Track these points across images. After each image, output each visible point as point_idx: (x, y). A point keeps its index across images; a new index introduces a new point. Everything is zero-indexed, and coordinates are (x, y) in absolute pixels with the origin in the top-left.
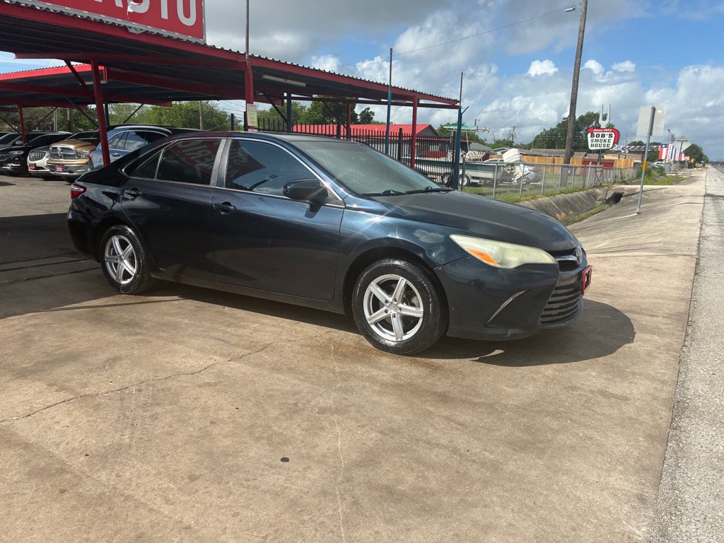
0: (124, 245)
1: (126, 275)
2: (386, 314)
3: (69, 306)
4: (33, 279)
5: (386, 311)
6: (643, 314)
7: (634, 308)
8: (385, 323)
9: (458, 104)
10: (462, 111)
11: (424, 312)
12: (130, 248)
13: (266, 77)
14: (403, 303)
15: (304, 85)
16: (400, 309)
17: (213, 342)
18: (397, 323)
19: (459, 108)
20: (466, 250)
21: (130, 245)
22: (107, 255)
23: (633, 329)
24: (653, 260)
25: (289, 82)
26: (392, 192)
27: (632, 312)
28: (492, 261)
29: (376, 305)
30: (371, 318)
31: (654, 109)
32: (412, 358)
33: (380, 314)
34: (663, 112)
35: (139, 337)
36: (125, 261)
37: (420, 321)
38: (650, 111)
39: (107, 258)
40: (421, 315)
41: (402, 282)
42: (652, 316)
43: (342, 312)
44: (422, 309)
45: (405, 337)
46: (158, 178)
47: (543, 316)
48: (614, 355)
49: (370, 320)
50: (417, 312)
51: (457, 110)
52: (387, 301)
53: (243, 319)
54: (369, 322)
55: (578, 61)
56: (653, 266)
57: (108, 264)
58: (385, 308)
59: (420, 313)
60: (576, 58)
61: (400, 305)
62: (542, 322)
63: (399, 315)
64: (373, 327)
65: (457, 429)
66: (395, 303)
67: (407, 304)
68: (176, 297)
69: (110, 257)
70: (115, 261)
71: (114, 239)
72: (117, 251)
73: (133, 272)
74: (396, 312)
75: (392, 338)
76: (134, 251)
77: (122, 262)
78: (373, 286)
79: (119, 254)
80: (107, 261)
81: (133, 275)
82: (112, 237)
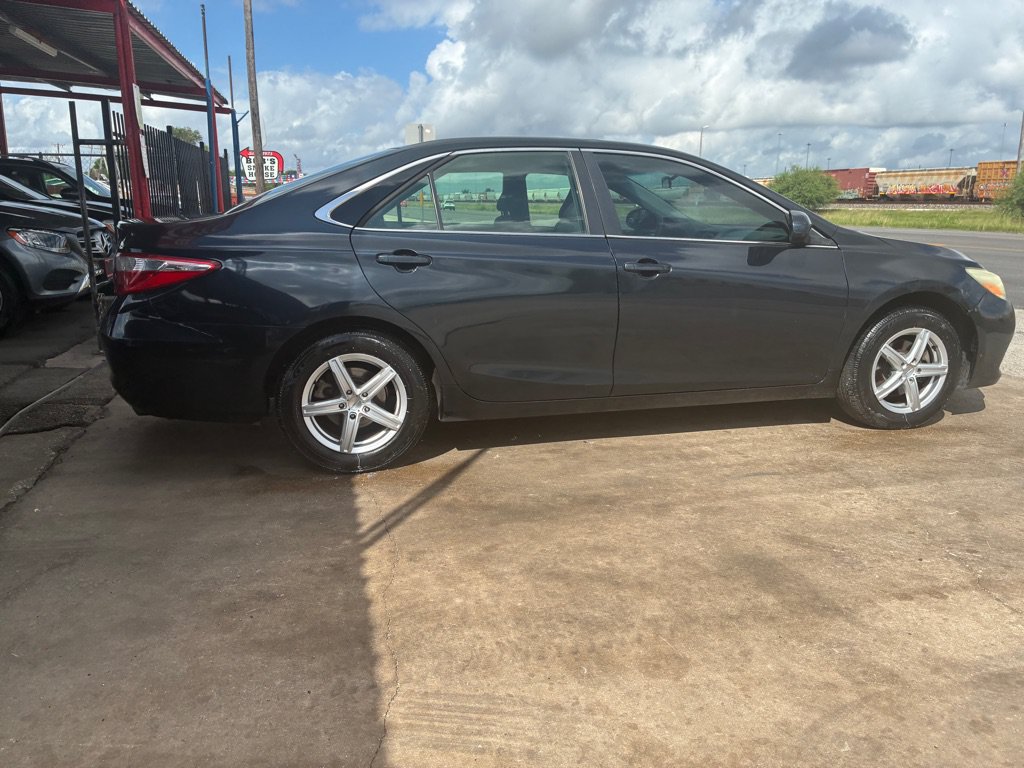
2: (901, 381)
5: (901, 377)
10: (237, 118)
11: (949, 367)
12: (388, 373)
16: (919, 370)
18: (916, 389)
19: (232, 112)
20: (981, 283)
21: (389, 368)
22: (305, 403)
28: (1001, 293)
29: (886, 369)
33: (890, 385)
34: (431, 132)
36: (370, 404)
38: (418, 131)
39: (306, 408)
41: (926, 334)
49: (880, 394)
52: (903, 364)
54: (880, 397)
57: (307, 420)
58: (898, 374)
59: (943, 369)
61: (920, 366)
64: (884, 403)
66: (914, 364)
69: (317, 404)
70: (336, 409)
71: (336, 364)
72: (344, 388)
73: (396, 423)
74: (914, 375)
75: (908, 410)
76: (399, 381)
77: (359, 408)
78: (886, 349)
79: (351, 392)
80: (307, 415)
81: (398, 427)
82: (330, 361)
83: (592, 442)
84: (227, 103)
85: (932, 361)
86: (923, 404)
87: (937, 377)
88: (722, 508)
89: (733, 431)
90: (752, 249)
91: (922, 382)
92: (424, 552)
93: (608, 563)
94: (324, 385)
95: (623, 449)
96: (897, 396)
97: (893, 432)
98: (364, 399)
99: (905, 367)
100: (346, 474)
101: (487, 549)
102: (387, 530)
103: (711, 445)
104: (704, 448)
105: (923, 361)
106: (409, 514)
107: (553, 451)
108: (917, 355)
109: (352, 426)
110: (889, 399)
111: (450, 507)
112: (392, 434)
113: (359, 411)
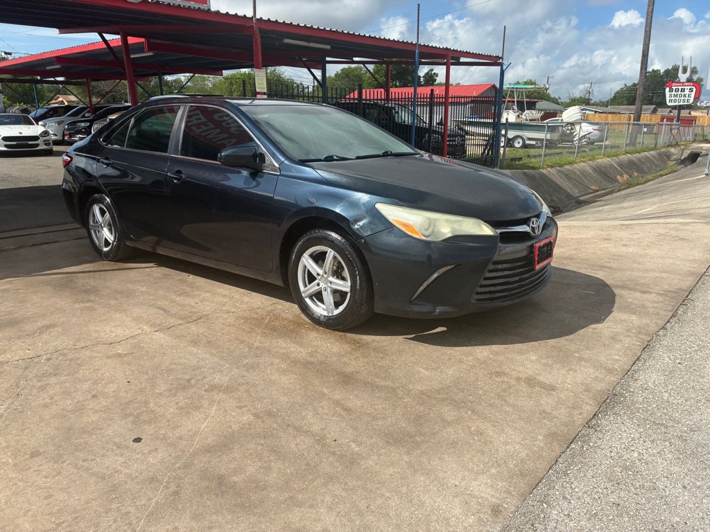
0: (103, 213)
1: (107, 243)
2: (318, 287)
3: (49, 272)
4: (37, 245)
5: (318, 285)
6: (635, 290)
7: (629, 283)
8: (318, 296)
9: (501, 61)
10: (504, 68)
11: (351, 286)
12: (107, 216)
13: (287, 41)
14: (333, 276)
15: (328, 47)
16: (331, 283)
17: (155, 310)
18: (328, 298)
19: (501, 65)
20: (391, 220)
21: (107, 213)
22: (91, 223)
23: (612, 307)
24: (685, 227)
25: (312, 45)
26: (335, 158)
27: (624, 287)
28: (417, 233)
30: (305, 290)
32: (343, 334)
33: (313, 288)
35: (88, 305)
36: (105, 229)
37: (349, 295)
39: (92, 226)
40: (348, 290)
41: (331, 253)
42: (645, 292)
43: (280, 283)
44: (349, 283)
45: (336, 312)
46: (127, 147)
47: (478, 293)
48: (571, 336)
49: (304, 293)
50: (345, 286)
51: (499, 67)
52: (318, 274)
53: (198, 288)
54: (303, 295)
55: (650, 10)
56: (680, 235)
57: (92, 232)
58: (317, 281)
59: (347, 287)
60: (649, 6)
61: (331, 279)
62: (478, 300)
63: (329, 290)
64: (308, 301)
65: (340, 415)
66: (326, 276)
67: (338, 278)
68: (152, 265)
71: (95, 208)
72: (97, 219)
73: (110, 240)
75: (325, 313)
78: (306, 260)
80: (91, 229)
81: (112, 242)
82: (93, 206)
98: (103, 225)
99: (320, 277)
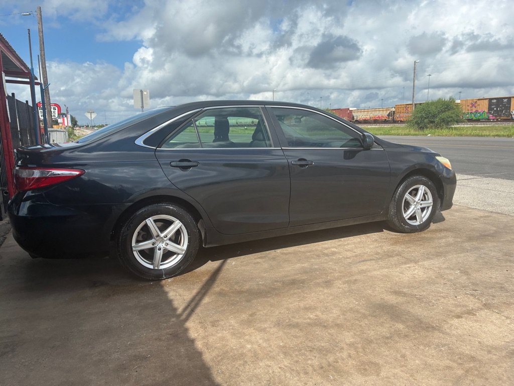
12: (177, 224)
16: (421, 204)
18: (420, 214)
20: (442, 163)
21: (178, 221)
22: (133, 244)
29: (407, 205)
30: (407, 215)
31: (142, 92)
34: (147, 94)
36: (168, 242)
38: (140, 93)
39: (134, 247)
41: (423, 188)
44: (431, 200)
49: (406, 217)
50: (429, 203)
54: (406, 218)
57: (135, 253)
58: (413, 207)
59: (431, 203)
61: (422, 202)
66: (419, 202)
69: (140, 244)
70: (151, 246)
71: (150, 222)
72: (155, 234)
73: (183, 250)
74: (419, 207)
75: (417, 223)
76: (184, 228)
77: (163, 244)
78: (407, 196)
79: (158, 236)
80: (135, 251)
81: (184, 252)
82: (147, 220)
83: (279, 251)
84: (37, 79)
85: (425, 200)
86: (424, 220)
87: (428, 207)
88: (356, 280)
89: (342, 239)
90: (345, 151)
91: (423, 209)
92: (218, 321)
93: (315, 316)
94: (143, 233)
95: (295, 253)
96: (413, 218)
97: (413, 234)
98: (165, 239)
99: (415, 203)
100: (157, 280)
101: (251, 315)
102: (193, 311)
103: (335, 248)
104: (333, 249)
105: (422, 200)
106: (200, 300)
107: (261, 258)
108: (420, 198)
109: (159, 254)
110: (410, 219)
111: (221, 294)
112: (180, 257)
113: (162, 245)
